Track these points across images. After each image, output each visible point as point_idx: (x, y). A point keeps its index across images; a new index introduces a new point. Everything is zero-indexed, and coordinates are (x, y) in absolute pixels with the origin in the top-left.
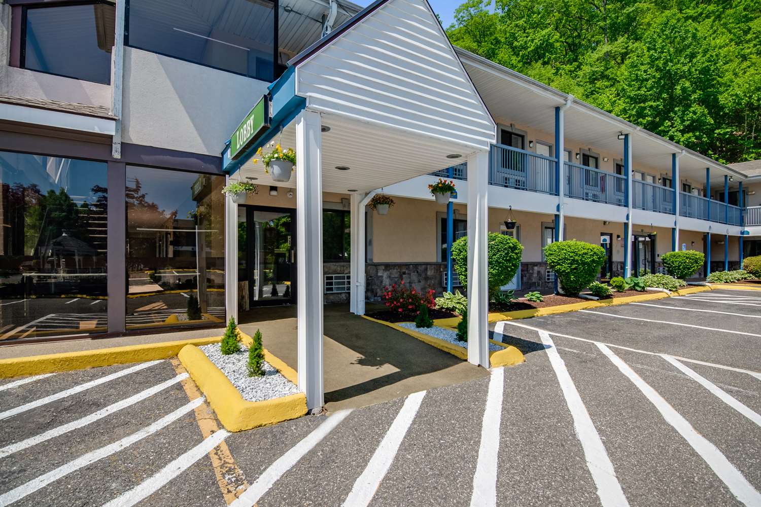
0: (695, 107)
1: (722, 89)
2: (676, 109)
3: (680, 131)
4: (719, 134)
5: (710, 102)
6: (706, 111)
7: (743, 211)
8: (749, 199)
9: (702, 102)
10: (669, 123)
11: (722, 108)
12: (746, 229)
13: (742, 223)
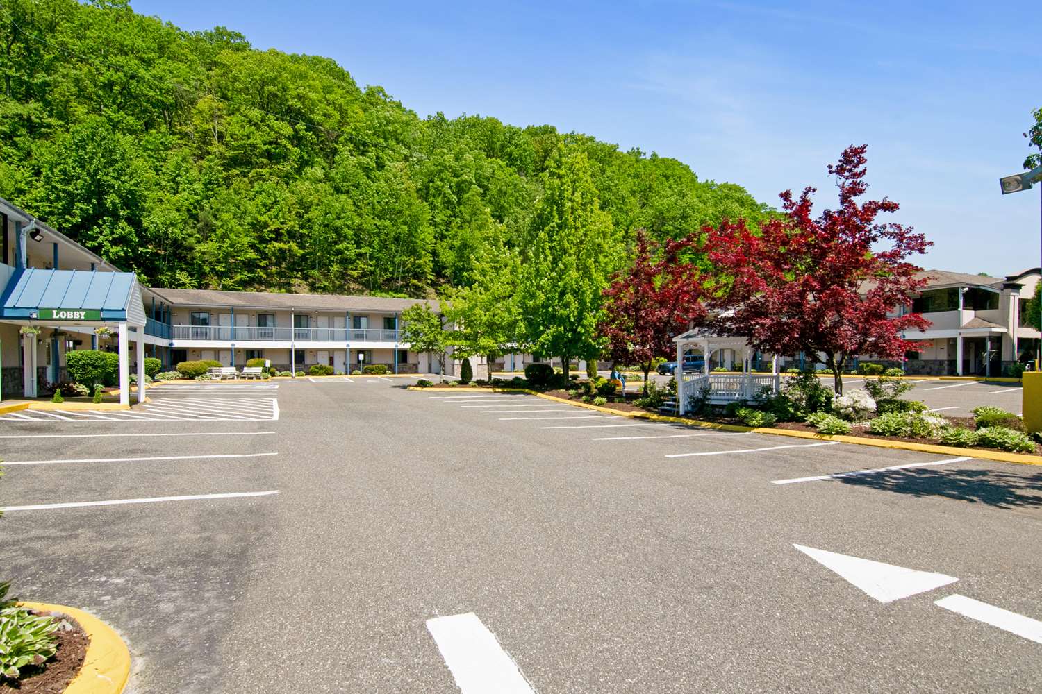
0: (123, 224)
1: (145, 213)
2: (105, 218)
3: (109, 241)
4: (141, 252)
5: (134, 221)
6: (133, 231)
7: (170, 328)
8: (174, 320)
9: (129, 220)
10: (98, 230)
11: (146, 230)
12: (174, 341)
13: (170, 337)
